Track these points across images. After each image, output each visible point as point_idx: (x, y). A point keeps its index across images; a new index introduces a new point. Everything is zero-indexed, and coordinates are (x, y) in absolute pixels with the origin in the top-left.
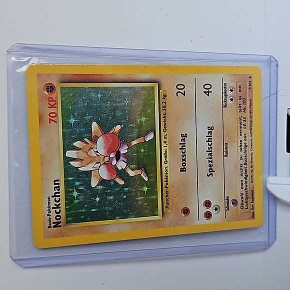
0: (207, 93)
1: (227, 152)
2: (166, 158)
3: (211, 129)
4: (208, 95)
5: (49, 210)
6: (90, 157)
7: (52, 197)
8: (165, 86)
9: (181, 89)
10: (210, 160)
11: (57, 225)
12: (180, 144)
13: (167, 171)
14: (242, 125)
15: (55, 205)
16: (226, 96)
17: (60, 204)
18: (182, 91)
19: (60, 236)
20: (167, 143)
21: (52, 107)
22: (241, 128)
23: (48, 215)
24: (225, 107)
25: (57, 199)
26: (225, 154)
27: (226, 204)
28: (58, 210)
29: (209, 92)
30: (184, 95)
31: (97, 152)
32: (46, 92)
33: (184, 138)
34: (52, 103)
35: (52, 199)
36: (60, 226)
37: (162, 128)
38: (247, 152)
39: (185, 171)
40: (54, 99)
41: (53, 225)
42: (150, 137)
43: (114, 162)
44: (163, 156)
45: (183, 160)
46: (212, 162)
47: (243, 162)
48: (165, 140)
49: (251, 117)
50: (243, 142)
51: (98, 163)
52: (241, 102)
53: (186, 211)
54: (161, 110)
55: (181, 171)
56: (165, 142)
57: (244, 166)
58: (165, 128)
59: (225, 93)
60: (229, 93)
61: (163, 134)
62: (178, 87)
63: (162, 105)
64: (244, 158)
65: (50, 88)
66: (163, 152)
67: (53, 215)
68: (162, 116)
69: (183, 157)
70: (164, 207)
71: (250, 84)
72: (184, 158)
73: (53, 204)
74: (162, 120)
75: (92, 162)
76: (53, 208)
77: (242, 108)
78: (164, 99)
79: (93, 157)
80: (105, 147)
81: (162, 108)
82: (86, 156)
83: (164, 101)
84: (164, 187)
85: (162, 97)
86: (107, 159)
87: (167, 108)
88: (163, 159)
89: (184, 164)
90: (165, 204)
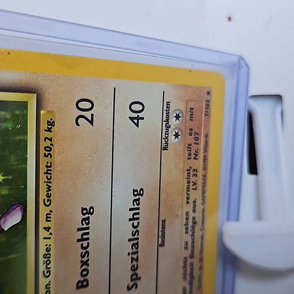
0: (136, 120)
1: (163, 236)
2: (48, 263)
3: (138, 193)
4: (137, 125)
8: (51, 103)
9: (85, 111)
10: (135, 256)
12: (79, 230)
14: (191, 184)
16: (168, 127)
18: (88, 114)
20: (51, 231)
22: (188, 189)
24: (165, 149)
26: (160, 242)
29: (138, 118)
30: (91, 122)
33: (87, 215)
37: (43, 196)
38: (196, 234)
39: (87, 286)
42: (14, 219)
44: (42, 260)
45: (85, 263)
46: (137, 260)
47: (188, 253)
48: (47, 225)
49: (205, 169)
50: (191, 215)
52: (191, 139)
54: (42, 155)
55: (78, 288)
56: (47, 229)
57: (189, 261)
58: (48, 196)
59: (167, 121)
60: (173, 121)
61: (43, 210)
62: (81, 105)
63: (43, 144)
64: (190, 245)
66: (42, 251)
68: (43, 169)
69: (83, 257)
71: (208, 106)
72: (85, 259)
74: (43, 178)
77: (193, 152)
78: (49, 130)
81: (42, 151)
83: (49, 135)
85: (44, 126)
87: (55, 151)
88: (42, 267)
89: (85, 273)
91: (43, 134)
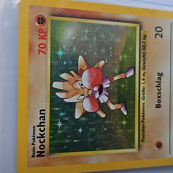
2: (144, 94)
5: (34, 139)
6: (75, 89)
7: (38, 126)
8: (146, 28)
11: (41, 154)
12: (157, 82)
13: (144, 107)
15: (40, 134)
17: (44, 134)
18: (160, 33)
19: (43, 166)
20: (145, 81)
21: (42, 38)
23: (33, 144)
25: (42, 128)
28: (42, 140)
30: (161, 36)
31: (82, 85)
32: (37, 24)
33: (160, 76)
34: (42, 35)
35: (37, 129)
36: (44, 156)
37: (142, 66)
39: (160, 107)
40: (44, 30)
41: (36, 154)
44: (141, 92)
45: (159, 97)
48: (144, 78)
51: (83, 95)
53: (159, 145)
54: (141, 49)
55: (156, 107)
56: (144, 79)
58: (144, 66)
61: (142, 72)
62: (157, 29)
63: (142, 44)
65: (41, 20)
66: (142, 89)
67: (38, 144)
68: (142, 55)
70: (141, 141)
72: (159, 95)
73: (37, 134)
74: (142, 58)
75: (76, 94)
76: (38, 137)
78: (144, 39)
79: (77, 89)
80: (89, 81)
81: (142, 47)
82: (72, 88)
83: (144, 41)
84: (141, 121)
85: (142, 37)
86: (90, 92)
87: (147, 47)
88: (141, 96)
89: (159, 101)
90: (141, 138)
91: (142, 41)
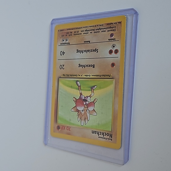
1: (88, 42)
2: (88, 76)
3: (78, 51)
4: (64, 53)
5: (104, 138)
6: (84, 114)
7: (99, 135)
8: (60, 75)
9: (62, 67)
10: (91, 51)
11: (111, 136)
12: (83, 68)
13: (93, 75)
14: (77, 33)
15: (102, 135)
16: (65, 43)
17: (102, 133)
19: (116, 135)
21: (65, 128)
22: (78, 34)
23: (106, 139)
24: (69, 43)
25: (100, 133)
26: (89, 43)
27: (112, 41)
28: (105, 134)
29: (63, 53)
30: (64, 65)
31: (83, 110)
32: (60, 130)
33: (80, 66)
34: (63, 128)
35: (100, 136)
36: (112, 134)
37: (76, 77)
38: (89, 29)
39: (94, 65)
40: (62, 127)
41: (111, 138)
43: (87, 103)
44: (87, 77)
46: (91, 50)
47: (93, 31)
49: (74, 29)
50: (84, 32)
51: (87, 110)
52: (68, 35)
53: (113, 65)
55: (94, 68)
56: (81, 76)
57: (95, 31)
59: (64, 44)
60: (64, 42)
61: (78, 77)
64: (91, 31)
65: (58, 128)
66: (85, 77)
67: (106, 137)
68: (71, 77)
70: (110, 77)
71: (61, 31)
72: (89, 66)
73: (102, 136)
74: (72, 77)
75: (86, 114)
77: (70, 34)
78: (65, 75)
80: (81, 107)
81: (68, 77)
82: (84, 116)
84: (100, 77)
85: (64, 77)
86: (86, 106)
87: (68, 74)
88: (88, 77)
89: (91, 66)
90: (108, 77)
91: (65, 77)
